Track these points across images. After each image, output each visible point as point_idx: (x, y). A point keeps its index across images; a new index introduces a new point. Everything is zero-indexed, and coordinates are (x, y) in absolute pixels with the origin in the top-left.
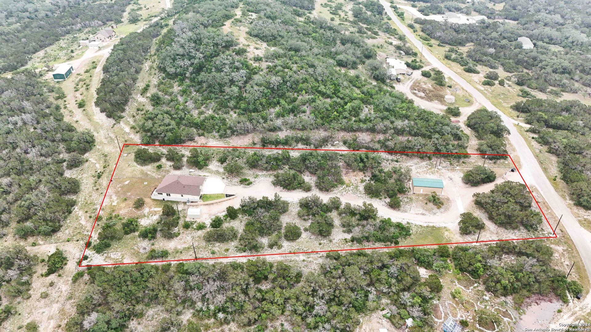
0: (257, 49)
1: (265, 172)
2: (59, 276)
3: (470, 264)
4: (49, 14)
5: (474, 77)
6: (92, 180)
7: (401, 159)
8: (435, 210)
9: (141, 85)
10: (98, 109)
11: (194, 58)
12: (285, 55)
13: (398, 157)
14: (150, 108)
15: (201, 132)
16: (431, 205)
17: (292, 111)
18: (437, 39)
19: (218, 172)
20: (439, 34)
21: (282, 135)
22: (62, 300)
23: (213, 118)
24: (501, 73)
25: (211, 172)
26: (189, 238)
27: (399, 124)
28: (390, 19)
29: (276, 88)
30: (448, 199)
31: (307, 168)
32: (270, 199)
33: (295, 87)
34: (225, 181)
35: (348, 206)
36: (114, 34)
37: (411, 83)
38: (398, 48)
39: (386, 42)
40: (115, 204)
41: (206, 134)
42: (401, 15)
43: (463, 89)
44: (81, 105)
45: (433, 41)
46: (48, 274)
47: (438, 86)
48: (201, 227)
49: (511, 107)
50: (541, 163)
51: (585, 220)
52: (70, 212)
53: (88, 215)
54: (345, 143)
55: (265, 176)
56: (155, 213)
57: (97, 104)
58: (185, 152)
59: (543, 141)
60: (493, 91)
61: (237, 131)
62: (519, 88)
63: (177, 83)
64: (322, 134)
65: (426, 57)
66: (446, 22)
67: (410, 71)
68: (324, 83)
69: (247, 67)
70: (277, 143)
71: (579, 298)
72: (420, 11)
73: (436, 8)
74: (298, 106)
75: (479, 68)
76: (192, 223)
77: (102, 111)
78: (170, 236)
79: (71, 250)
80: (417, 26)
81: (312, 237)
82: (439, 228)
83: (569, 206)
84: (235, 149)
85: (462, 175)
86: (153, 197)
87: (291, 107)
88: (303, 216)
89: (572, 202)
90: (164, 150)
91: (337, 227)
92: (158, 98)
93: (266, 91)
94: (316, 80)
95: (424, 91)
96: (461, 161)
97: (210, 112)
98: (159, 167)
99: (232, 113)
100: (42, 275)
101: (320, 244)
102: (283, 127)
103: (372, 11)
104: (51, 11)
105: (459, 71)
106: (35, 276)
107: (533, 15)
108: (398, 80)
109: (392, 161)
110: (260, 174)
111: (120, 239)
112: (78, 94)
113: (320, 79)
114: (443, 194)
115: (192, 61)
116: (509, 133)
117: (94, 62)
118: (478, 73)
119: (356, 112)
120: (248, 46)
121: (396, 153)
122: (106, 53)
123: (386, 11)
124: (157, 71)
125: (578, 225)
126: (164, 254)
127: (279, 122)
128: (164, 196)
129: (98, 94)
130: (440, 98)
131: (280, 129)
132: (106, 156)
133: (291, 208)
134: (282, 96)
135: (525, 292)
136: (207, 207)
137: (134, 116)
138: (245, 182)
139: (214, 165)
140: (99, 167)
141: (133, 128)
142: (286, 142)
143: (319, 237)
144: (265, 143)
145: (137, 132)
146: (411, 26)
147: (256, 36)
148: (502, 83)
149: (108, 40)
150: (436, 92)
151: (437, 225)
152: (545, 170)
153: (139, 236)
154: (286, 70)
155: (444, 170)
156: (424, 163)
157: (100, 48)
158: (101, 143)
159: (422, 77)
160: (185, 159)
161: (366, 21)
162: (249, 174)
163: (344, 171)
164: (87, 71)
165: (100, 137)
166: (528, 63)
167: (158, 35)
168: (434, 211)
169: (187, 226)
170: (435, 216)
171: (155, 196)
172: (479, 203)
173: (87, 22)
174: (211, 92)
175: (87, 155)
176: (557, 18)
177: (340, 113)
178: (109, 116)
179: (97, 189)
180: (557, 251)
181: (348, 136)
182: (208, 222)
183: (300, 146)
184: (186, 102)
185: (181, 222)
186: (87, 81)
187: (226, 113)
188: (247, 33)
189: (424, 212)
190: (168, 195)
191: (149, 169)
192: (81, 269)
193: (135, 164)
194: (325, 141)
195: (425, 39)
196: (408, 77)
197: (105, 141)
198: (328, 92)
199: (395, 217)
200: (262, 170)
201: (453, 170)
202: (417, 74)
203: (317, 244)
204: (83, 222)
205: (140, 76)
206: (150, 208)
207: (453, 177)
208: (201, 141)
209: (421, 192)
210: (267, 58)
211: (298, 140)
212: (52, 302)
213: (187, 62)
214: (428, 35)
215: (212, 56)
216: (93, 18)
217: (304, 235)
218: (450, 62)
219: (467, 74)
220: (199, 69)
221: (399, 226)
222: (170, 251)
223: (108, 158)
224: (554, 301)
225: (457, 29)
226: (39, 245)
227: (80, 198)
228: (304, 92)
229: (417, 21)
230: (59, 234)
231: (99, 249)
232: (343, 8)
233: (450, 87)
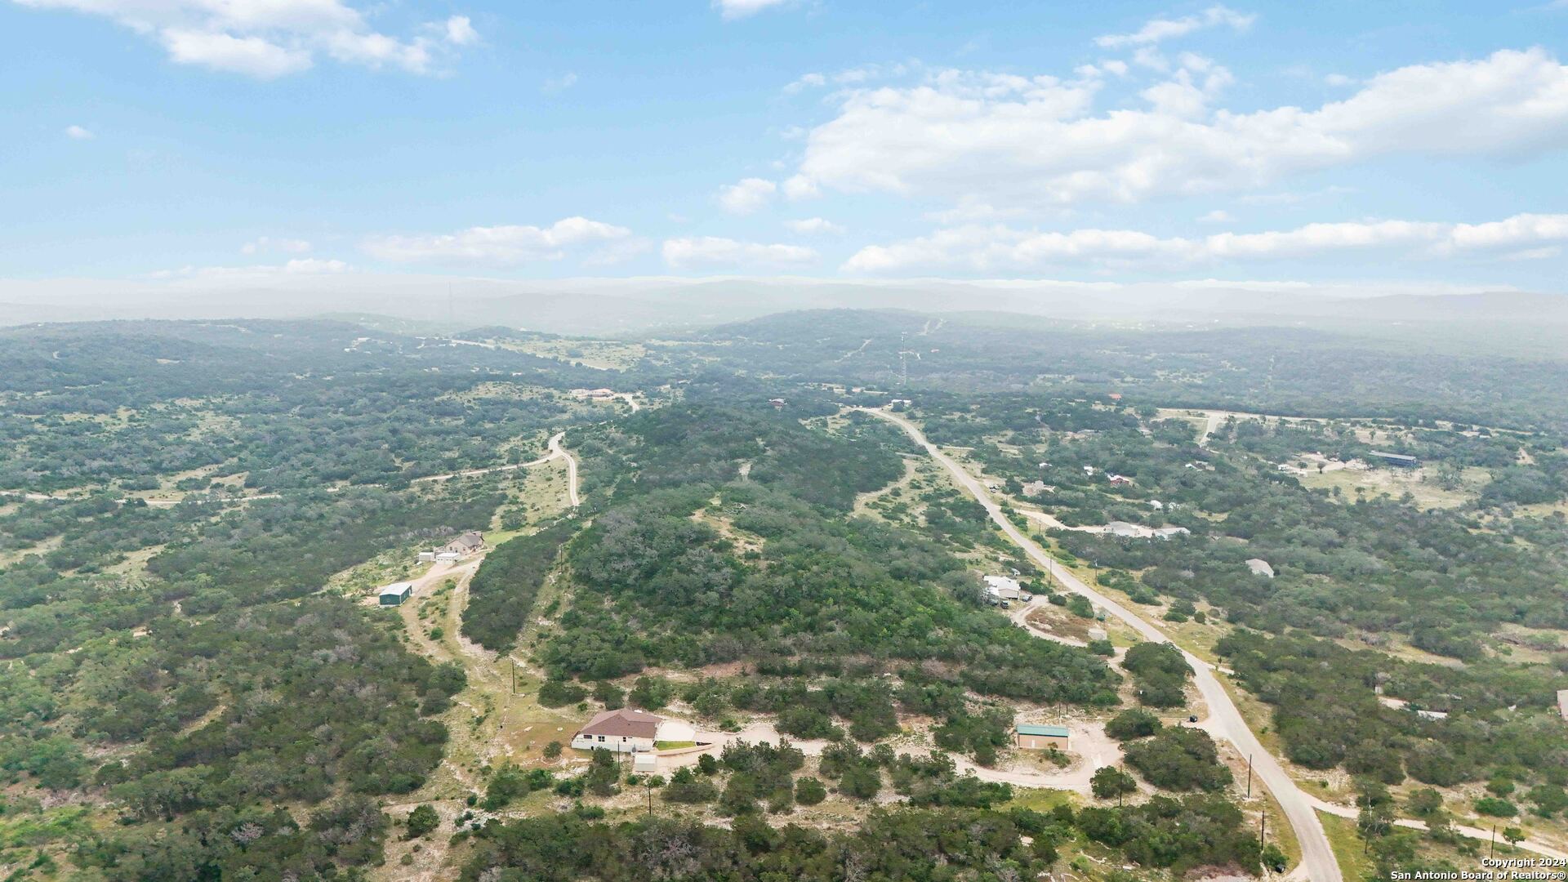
0: (750, 543)
1: (762, 715)
2: (428, 839)
3: (1101, 823)
4: (347, 520)
5: (1151, 610)
6: (468, 728)
7: (1000, 703)
8: (1056, 769)
9: (543, 603)
10: (467, 640)
11: (643, 556)
12: (799, 551)
13: (995, 698)
14: (563, 633)
15: (652, 661)
16: (1048, 764)
17: (810, 627)
18: (1085, 557)
19: (681, 715)
20: (1089, 550)
21: (793, 661)
22: (436, 867)
23: (673, 640)
24: (1202, 606)
25: (670, 714)
26: (637, 797)
27: (996, 649)
28: (999, 528)
29: (782, 594)
30: (1079, 757)
31: (836, 708)
32: (772, 746)
33: (816, 595)
34: (695, 725)
35: (906, 757)
36: (480, 542)
37: (1029, 612)
38: (1008, 564)
39: (986, 557)
40: (510, 754)
41: (662, 663)
42: (1021, 524)
43: (1126, 624)
44: (436, 635)
45: (1079, 562)
46: (408, 838)
47: (1078, 618)
48: (657, 782)
49: (1212, 650)
50: (1243, 713)
51: (1307, 782)
52: (436, 766)
53: (466, 769)
54: (902, 675)
55: (764, 720)
56: (580, 765)
57: (465, 632)
58: (627, 686)
59: (1256, 688)
60: (1181, 629)
61: (715, 654)
62: (1232, 626)
63: (609, 597)
64: (862, 660)
65: (1061, 579)
66: (1108, 536)
67: (1027, 596)
68: (867, 588)
69: (734, 566)
70: (785, 672)
71: (1279, 871)
72: (1058, 519)
73: (1092, 515)
74: (822, 619)
75: (1162, 598)
76: (641, 778)
77: (473, 642)
78: (606, 793)
79: (443, 810)
80: (1052, 541)
81: (844, 800)
82: (1061, 792)
83: (1282, 764)
84: (712, 682)
85: (1104, 726)
86: (575, 744)
87: (809, 619)
88: (828, 771)
89: (1286, 760)
90: (591, 687)
91: (887, 788)
92: (577, 617)
93: (766, 597)
94: (853, 586)
95: (1051, 622)
96: (1105, 709)
97: (669, 633)
98: (583, 708)
99: (706, 633)
100: (400, 839)
101: (857, 808)
102: (793, 648)
103: (963, 516)
104: (349, 515)
105: (1124, 601)
106: (387, 842)
107: (1282, 529)
108: (1005, 607)
109: (985, 703)
110: (755, 717)
111: (522, 795)
112: (426, 623)
113: (859, 583)
114: (1070, 748)
115: (639, 561)
116: (1194, 674)
117: (449, 581)
118: (1159, 604)
119: (919, 631)
120: (736, 539)
121: (991, 691)
122: (470, 569)
123: (991, 515)
124: (571, 584)
125: (1293, 786)
126: (597, 814)
127: (788, 642)
128: (595, 742)
129: (463, 620)
130: (1081, 634)
131: (791, 654)
132: (487, 697)
133: (807, 763)
134: (794, 604)
135: (1189, 858)
136: (666, 759)
137: (533, 646)
138: (728, 726)
139: (675, 706)
140: (478, 711)
141: (531, 661)
142: (799, 671)
143: (857, 801)
144: (764, 671)
145: (540, 667)
146: (1037, 539)
147: (748, 528)
148: (1200, 619)
149: (469, 551)
150: (1075, 626)
151: (1058, 788)
152: (1249, 722)
153: (554, 793)
154: (801, 571)
155: (1074, 720)
156: (1041, 710)
157: (457, 563)
158: (477, 682)
159: (1049, 605)
160: (626, 698)
161: (951, 527)
162: (736, 716)
163: (900, 715)
164: (438, 593)
165: (474, 674)
166: (1255, 593)
167: (566, 539)
168: (1054, 771)
169: (633, 781)
170: (1055, 778)
171: (580, 742)
172: (1130, 760)
173: (425, 529)
174: (671, 604)
175: (454, 698)
176: (1331, 534)
177: (893, 631)
178: (487, 647)
179: (478, 738)
180: (1254, 818)
181: (908, 666)
182: (668, 778)
183: (824, 678)
184: (627, 621)
185: (623, 776)
186: (442, 606)
187: (696, 633)
188: (731, 524)
189: (1037, 772)
190: (602, 739)
191: (565, 712)
192: (461, 830)
193: (540, 706)
194: (865, 672)
195: (1064, 557)
196: (1023, 603)
197: (483, 679)
198: (873, 602)
199: (985, 775)
200: (758, 711)
201: (1091, 720)
202: (1040, 601)
203: (853, 809)
204: (458, 777)
205: (541, 593)
206: (570, 758)
207: (1089, 729)
208: (652, 673)
209: (1033, 746)
210: (768, 554)
211: (820, 669)
212: (419, 870)
213: (629, 563)
214: (1071, 552)
215: (672, 554)
216: (435, 523)
217: (830, 798)
218: (1107, 588)
219: (1137, 605)
220: (650, 573)
221: (992, 787)
222: (607, 812)
223: (492, 700)
224: (1239, 873)
225: (1127, 544)
226: (388, 805)
227: (450, 749)
228: (831, 600)
229: (1051, 532)
230: (420, 792)
231: (490, 807)
232: (909, 511)
233: (1101, 620)
